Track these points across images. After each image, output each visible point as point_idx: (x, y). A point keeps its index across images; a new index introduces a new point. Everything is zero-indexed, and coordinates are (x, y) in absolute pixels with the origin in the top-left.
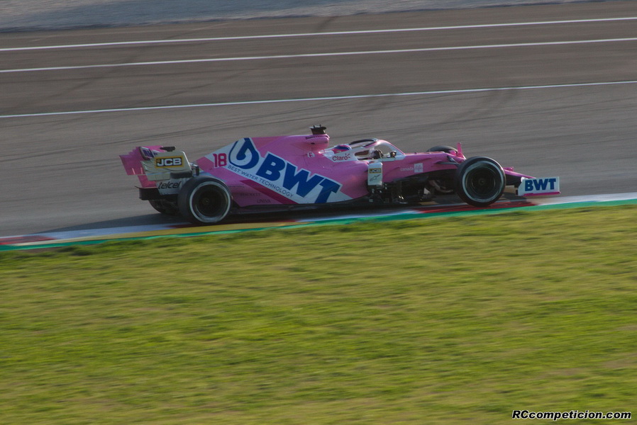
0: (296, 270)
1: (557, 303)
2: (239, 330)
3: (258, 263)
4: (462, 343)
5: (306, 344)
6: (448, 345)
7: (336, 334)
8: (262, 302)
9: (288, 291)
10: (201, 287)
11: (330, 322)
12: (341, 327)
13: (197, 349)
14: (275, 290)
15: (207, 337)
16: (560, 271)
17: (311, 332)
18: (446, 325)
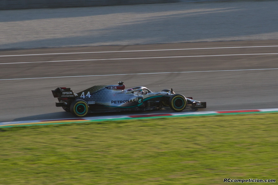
0: (76, 138)
1: (163, 152)
2: (45, 161)
3: (63, 135)
4: (122, 167)
5: (67, 166)
6: (117, 168)
7: (79, 163)
8: (58, 150)
9: (70, 146)
10: (40, 144)
11: (79, 158)
12: (81, 160)
13: (27, 168)
14: (65, 146)
15: (32, 163)
16: (169, 140)
17: (70, 162)
18: (120, 160)
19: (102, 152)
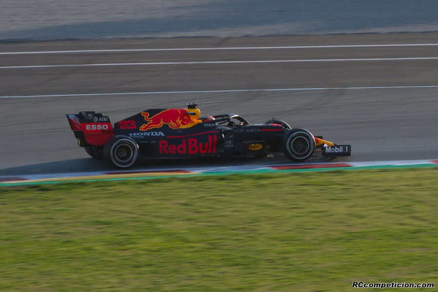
0: (186, 205)
1: (360, 232)
2: (143, 244)
3: (161, 200)
4: (292, 258)
5: (188, 255)
6: (283, 259)
7: (209, 249)
8: (161, 226)
9: (180, 219)
10: (120, 214)
11: (206, 241)
12: (212, 244)
13: (114, 256)
14: (171, 218)
15: (122, 248)
16: (364, 211)
17: (192, 247)
18: (284, 245)
19: (245, 231)
